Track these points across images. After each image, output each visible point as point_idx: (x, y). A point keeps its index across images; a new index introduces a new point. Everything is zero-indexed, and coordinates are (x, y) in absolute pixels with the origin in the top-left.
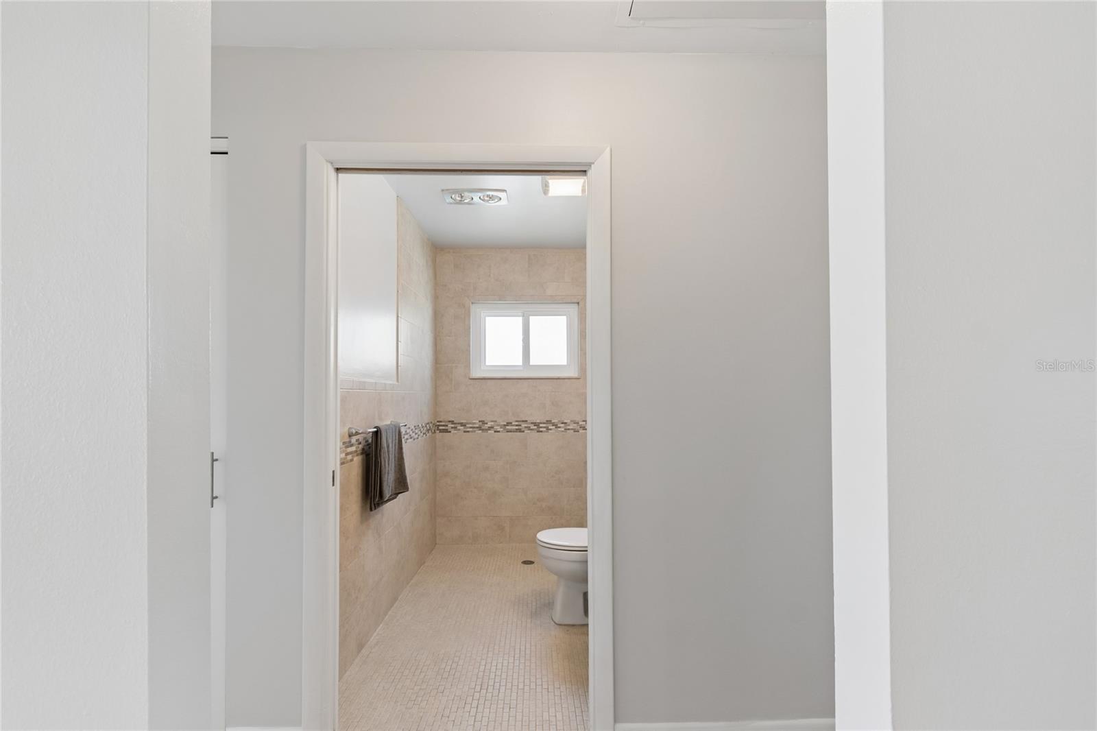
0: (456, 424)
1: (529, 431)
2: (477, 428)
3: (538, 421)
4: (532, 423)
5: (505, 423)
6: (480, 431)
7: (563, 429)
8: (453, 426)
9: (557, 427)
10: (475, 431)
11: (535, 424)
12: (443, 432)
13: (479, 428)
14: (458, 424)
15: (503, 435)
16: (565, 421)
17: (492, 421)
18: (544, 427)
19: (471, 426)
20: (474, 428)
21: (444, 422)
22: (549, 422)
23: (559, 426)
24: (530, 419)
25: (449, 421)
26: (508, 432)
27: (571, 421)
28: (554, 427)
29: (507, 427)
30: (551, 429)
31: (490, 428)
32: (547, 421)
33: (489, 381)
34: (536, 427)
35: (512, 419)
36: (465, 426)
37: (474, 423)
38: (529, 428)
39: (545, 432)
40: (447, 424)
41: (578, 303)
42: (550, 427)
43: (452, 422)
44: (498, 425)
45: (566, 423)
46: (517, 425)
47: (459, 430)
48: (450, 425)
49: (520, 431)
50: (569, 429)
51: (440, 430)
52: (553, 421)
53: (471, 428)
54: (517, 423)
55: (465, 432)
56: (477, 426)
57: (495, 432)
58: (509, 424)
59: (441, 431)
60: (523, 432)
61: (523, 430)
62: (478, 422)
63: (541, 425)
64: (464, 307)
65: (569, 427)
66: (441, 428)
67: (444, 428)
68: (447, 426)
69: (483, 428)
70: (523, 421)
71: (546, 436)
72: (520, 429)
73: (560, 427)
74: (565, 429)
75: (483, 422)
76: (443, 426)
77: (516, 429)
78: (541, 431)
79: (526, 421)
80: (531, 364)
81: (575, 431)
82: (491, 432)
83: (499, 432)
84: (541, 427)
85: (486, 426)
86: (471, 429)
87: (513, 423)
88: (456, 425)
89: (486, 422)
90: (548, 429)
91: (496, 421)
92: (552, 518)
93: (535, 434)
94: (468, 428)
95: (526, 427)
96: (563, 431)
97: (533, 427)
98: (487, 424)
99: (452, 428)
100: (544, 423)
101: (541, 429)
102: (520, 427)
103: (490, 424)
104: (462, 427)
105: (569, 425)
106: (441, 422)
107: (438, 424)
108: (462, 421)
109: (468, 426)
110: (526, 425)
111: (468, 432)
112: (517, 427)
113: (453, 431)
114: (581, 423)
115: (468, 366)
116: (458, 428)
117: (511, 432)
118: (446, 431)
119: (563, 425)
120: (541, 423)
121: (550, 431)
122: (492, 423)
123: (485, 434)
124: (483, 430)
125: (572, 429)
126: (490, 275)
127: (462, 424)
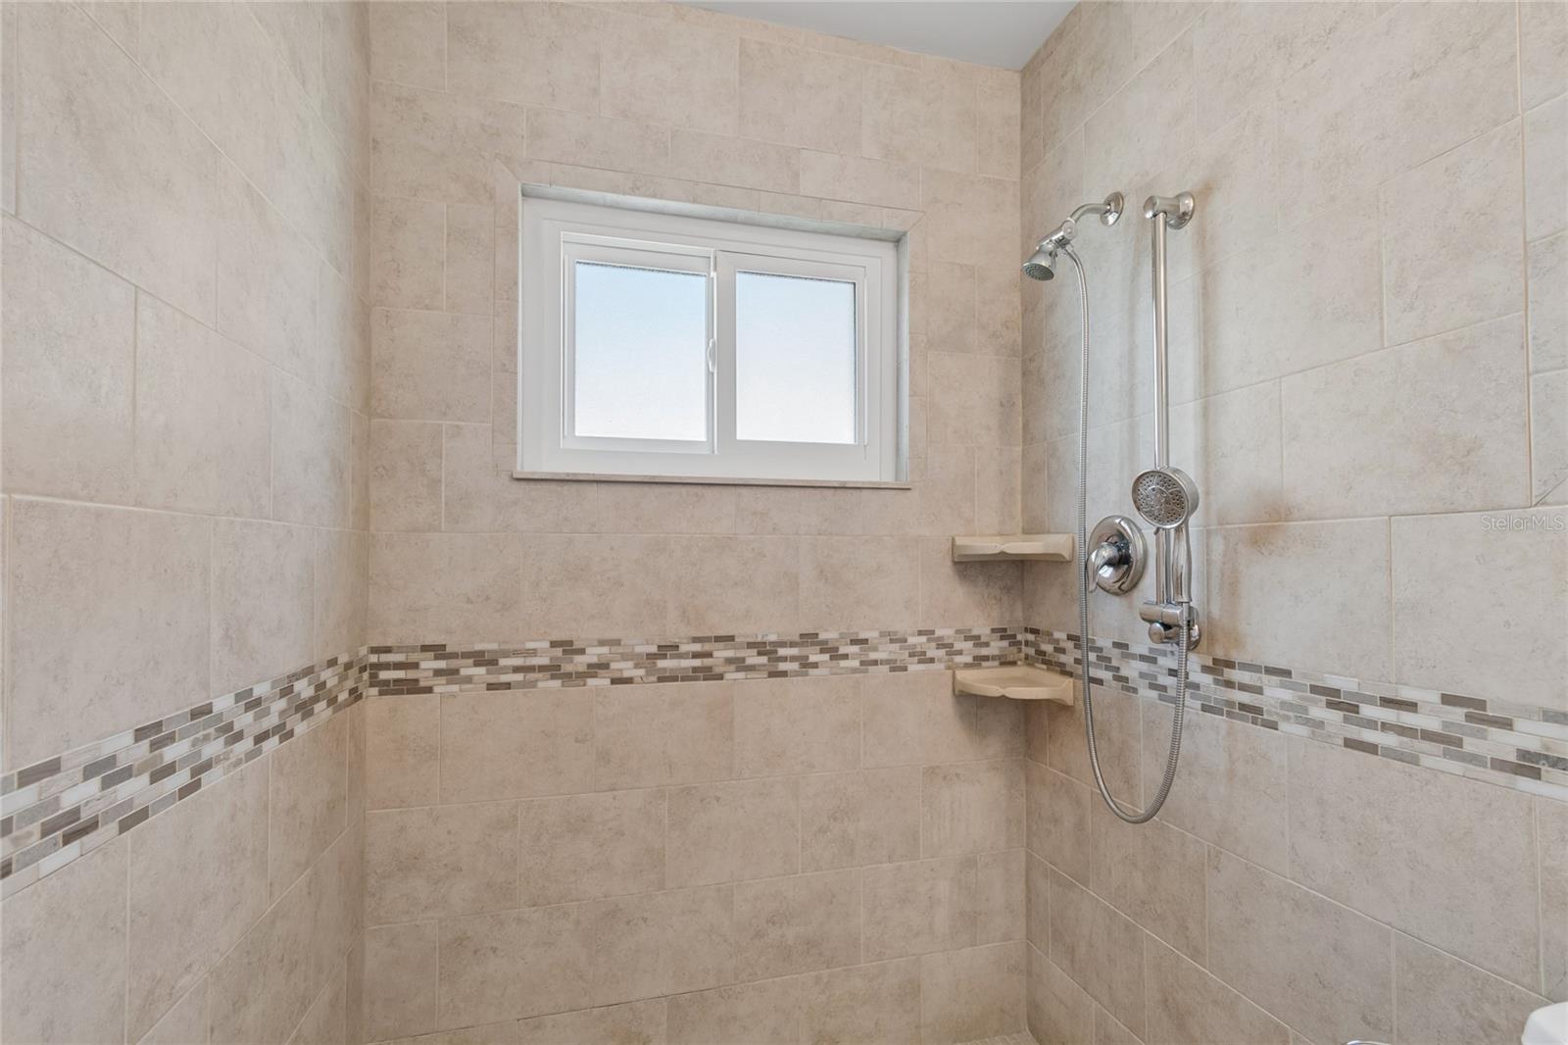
0: (454, 656)
1: (741, 675)
2: (542, 668)
3: (773, 638)
4: (750, 645)
5: (654, 649)
6: (557, 683)
7: (856, 663)
8: (442, 664)
9: (836, 655)
10: (533, 684)
11: (761, 648)
12: (401, 692)
13: (553, 670)
14: (465, 655)
15: (647, 692)
16: (862, 636)
17: (602, 643)
18: (793, 659)
19: (518, 661)
20: (530, 669)
21: (400, 649)
22: (809, 639)
23: (842, 650)
24: (746, 631)
25: (425, 648)
26: (661, 680)
27: (882, 634)
28: (826, 657)
29: (661, 664)
30: (815, 665)
31: (597, 668)
32: (802, 636)
33: (591, 491)
34: (764, 660)
35: (676, 630)
36: (493, 662)
37: (534, 652)
38: (739, 664)
39: (796, 674)
40: (413, 657)
41: (897, 241)
42: (813, 658)
43: (438, 651)
44: (625, 657)
45: (865, 641)
46: (696, 655)
47: (469, 680)
48: (429, 664)
49: (709, 674)
50: (875, 663)
51: (386, 682)
52: (822, 636)
53: (517, 670)
54: (697, 647)
55: (491, 687)
56: (544, 661)
57: (614, 681)
58: (667, 650)
59: (388, 689)
60: (720, 677)
61: (717, 670)
62: (546, 645)
63: (782, 652)
64: (492, 197)
65: (873, 656)
66: (384, 675)
67: (400, 674)
68: (415, 666)
69: (567, 668)
70: (718, 639)
71: (797, 688)
72: (710, 669)
73: (845, 657)
74: (862, 663)
75: (569, 648)
76: (398, 666)
77: (695, 669)
78: (784, 674)
79: (731, 638)
80: (740, 436)
81: (893, 669)
82: (601, 682)
83: (629, 681)
84: (784, 659)
85: (580, 662)
86: (519, 677)
87: (684, 648)
88: (454, 663)
89: (577, 645)
90: (806, 664)
91: (617, 642)
92: (818, 980)
93: (761, 684)
94: (505, 670)
95: (729, 661)
96: (854, 671)
97: (753, 659)
98: (582, 651)
99: (438, 673)
100: (792, 644)
101: (782, 666)
102: (707, 662)
103: (593, 654)
104: (482, 670)
105: (875, 649)
106: (388, 650)
107: (374, 659)
108: (478, 647)
109: (503, 662)
110: (730, 654)
111: (508, 686)
112: (697, 663)
113: (441, 687)
114: (911, 640)
115: (505, 428)
116: (464, 672)
117: (674, 679)
118: (413, 687)
119: (855, 649)
120: (783, 644)
121: (812, 672)
122: (605, 650)
123: (574, 691)
124: (567, 677)
125: (883, 662)
126: (595, 92)
127: (480, 659)
